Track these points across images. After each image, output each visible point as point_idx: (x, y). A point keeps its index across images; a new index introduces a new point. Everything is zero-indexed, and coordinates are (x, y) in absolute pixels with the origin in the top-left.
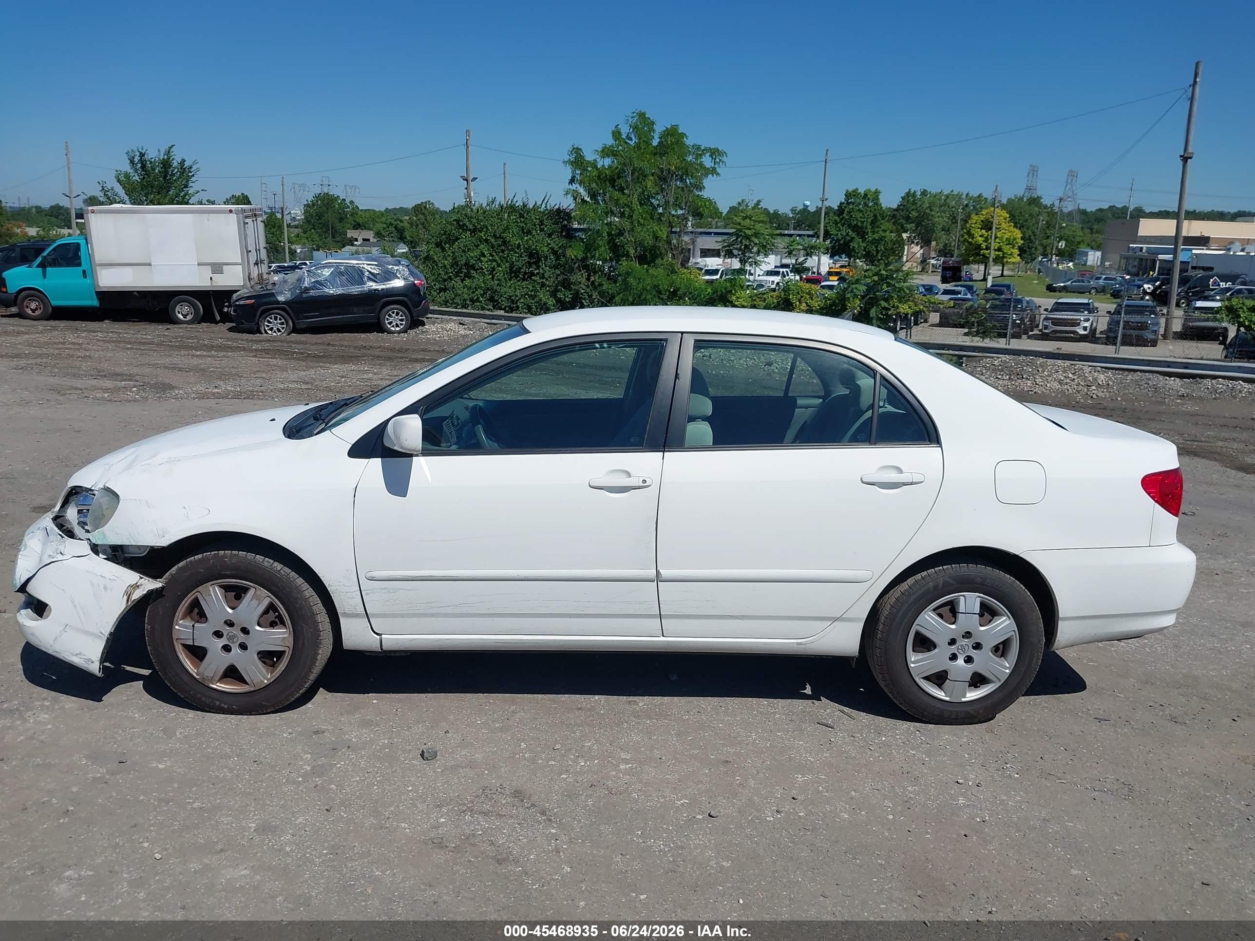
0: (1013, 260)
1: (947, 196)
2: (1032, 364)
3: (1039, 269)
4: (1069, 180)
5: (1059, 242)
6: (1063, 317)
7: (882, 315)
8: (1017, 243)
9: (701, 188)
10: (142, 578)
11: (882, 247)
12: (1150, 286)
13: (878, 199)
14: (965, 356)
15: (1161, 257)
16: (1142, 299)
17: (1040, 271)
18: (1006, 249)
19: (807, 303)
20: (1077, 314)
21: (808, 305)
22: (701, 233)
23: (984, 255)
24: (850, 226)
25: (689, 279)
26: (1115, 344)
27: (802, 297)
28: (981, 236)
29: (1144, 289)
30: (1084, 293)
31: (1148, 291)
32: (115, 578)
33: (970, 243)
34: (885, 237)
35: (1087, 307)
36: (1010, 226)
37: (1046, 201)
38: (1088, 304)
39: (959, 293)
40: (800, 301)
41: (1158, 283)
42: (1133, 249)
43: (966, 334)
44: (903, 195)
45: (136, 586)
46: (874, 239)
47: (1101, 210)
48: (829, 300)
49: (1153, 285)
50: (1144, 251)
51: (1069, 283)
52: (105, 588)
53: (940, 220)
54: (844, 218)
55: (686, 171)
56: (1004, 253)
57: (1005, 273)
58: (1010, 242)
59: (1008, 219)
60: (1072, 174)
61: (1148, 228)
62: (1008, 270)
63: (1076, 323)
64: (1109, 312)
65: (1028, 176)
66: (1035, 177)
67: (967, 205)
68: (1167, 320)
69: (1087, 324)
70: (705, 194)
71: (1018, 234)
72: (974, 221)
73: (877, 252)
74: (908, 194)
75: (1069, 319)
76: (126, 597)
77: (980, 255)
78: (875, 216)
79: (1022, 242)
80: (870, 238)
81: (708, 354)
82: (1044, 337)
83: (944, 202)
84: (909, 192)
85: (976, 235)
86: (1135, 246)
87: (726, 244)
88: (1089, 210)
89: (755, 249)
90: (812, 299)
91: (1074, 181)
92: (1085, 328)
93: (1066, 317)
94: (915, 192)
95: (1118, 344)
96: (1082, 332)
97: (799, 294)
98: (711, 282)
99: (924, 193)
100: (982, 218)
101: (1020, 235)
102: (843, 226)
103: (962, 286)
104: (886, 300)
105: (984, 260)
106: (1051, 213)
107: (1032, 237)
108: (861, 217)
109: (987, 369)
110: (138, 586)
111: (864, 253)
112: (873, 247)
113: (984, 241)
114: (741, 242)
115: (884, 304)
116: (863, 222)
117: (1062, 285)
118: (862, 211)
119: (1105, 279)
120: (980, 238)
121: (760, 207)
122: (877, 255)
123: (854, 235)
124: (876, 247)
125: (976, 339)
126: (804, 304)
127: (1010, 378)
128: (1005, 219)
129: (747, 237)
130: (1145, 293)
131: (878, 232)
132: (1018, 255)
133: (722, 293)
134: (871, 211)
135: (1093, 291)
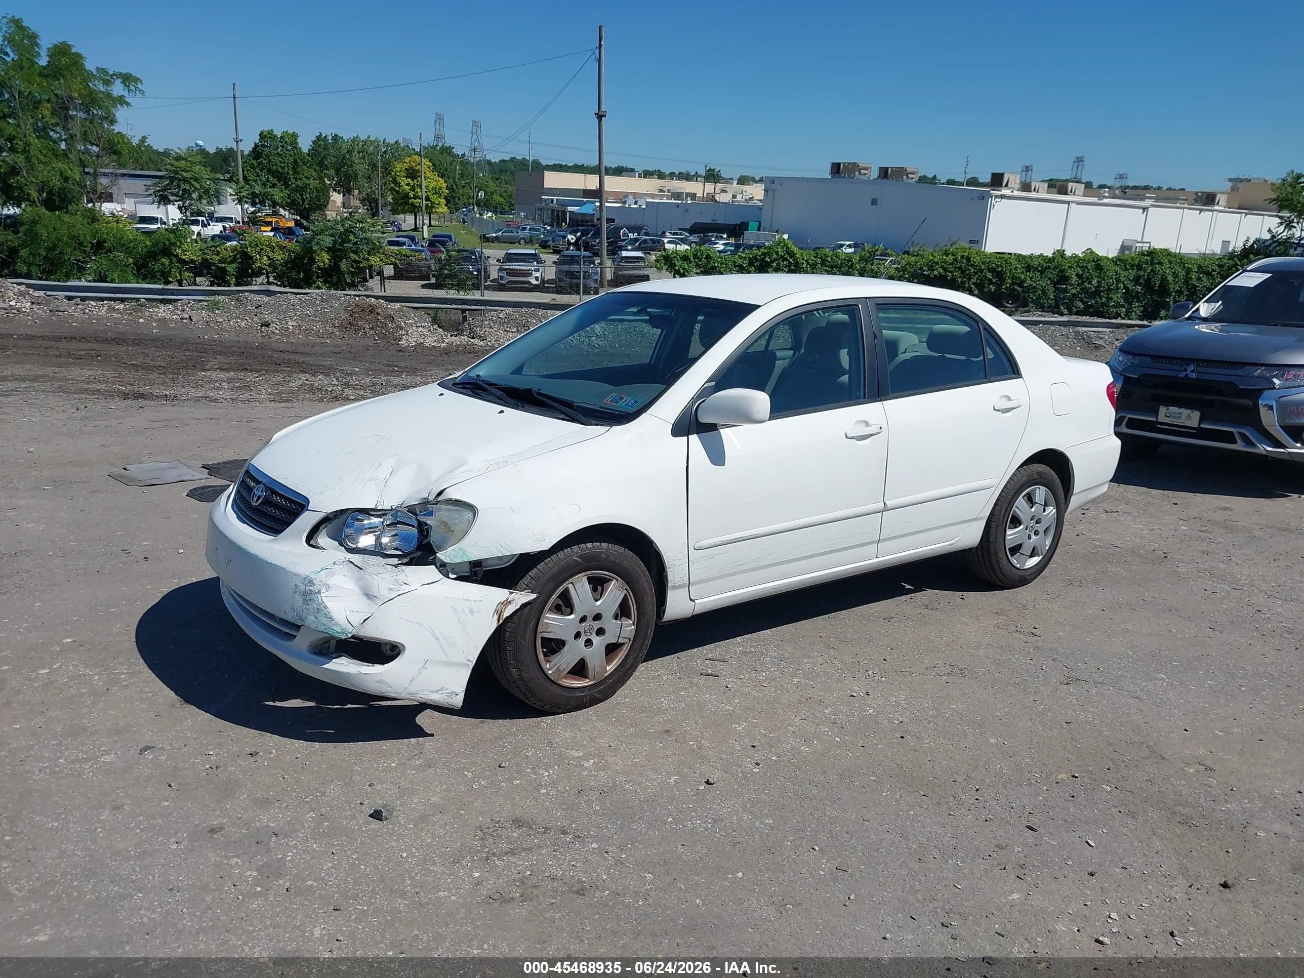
0: (441, 210)
1: (365, 142)
2: (533, 316)
3: (463, 219)
4: (474, 131)
5: (478, 192)
6: (516, 267)
7: (353, 268)
8: (443, 192)
9: (113, 122)
10: (512, 593)
11: (308, 195)
12: (572, 237)
13: (296, 143)
14: (469, 310)
15: (570, 209)
16: (568, 249)
17: (464, 222)
18: (433, 198)
19: (268, 257)
20: (527, 264)
21: (270, 259)
22: (124, 175)
23: (412, 204)
24: (269, 171)
25: (118, 230)
26: (579, 294)
27: (262, 249)
28: (407, 185)
29: (568, 240)
30: (514, 243)
31: (572, 241)
32: (481, 599)
33: (397, 192)
34: (309, 185)
35: (535, 257)
36: (435, 175)
37: (458, 151)
38: (535, 255)
39: (403, 244)
40: (259, 253)
41: (579, 234)
42: (546, 200)
43: (423, 286)
44: (314, 139)
45: (508, 602)
46: (298, 186)
47: (503, 161)
48: (293, 252)
49: (575, 236)
50: (555, 203)
51: (500, 233)
52: (471, 611)
53: (361, 167)
54: (261, 162)
55: (91, 100)
56: (432, 203)
57: (433, 223)
58: (436, 191)
59: (431, 168)
60: (476, 124)
61: (552, 180)
62: (435, 219)
63: (528, 274)
64: (554, 262)
65: (435, 124)
66: (442, 125)
67: (385, 152)
68: (601, 269)
69: (538, 274)
70: (117, 128)
71: (442, 183)
72: (399, 169)
73: (303, 200)
74: (319, 138)
75: (522, 270)
76: (496, 617)
77: (408, 204)
78: (295, 162)
79: (447, 191)
80: (294, 185)
81: (187, 316)
82: (501, 288)
83: (361, 147)
84: (320, 135)
85: (403, 183)
86: (546, 197)
87: (158, 189)
88: (493, 161)
89: (195, 196)
90: (273, 252)
91: (479, 131)
92: (537, 278)
93: (518, 268)
94: (325, 137)
95: (581, 293)
96: (534, 282)
97: (257, 246)
98: (149, 233)
99: (336, 138)
100: (406, 166)
101: (444, 185)
102: (261, 171)
103: (403, 237)
104: (356, 253)
105: (414, 210)
106: (465, 163)
107: (455, 187)
108: (281, 162)
109: (495, 322)
110: (510, 602)
111: (289, 201)
112: (298, 195)
113: (410, 190)
114: (179, 187)
115: (353, 256)
116: (283, 168)
117: (494, 235)
118: (280, 155)
119: (530, 229)
120: (406, 187)
121: (146, 144)
122: (303, 203)
123: (275, 181)
124: (301, 195)
125: (452, 291)
126: (265, 258)
127: (518, 330)
128: (429, 168)
129: (185, 180)
130: (569, 243)
131: (301, 179)
132: (446, 205)
133: (165, 245)
134: (290, 155)
135: (522, 241)
